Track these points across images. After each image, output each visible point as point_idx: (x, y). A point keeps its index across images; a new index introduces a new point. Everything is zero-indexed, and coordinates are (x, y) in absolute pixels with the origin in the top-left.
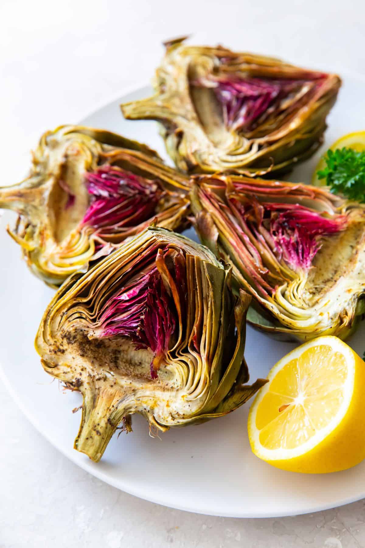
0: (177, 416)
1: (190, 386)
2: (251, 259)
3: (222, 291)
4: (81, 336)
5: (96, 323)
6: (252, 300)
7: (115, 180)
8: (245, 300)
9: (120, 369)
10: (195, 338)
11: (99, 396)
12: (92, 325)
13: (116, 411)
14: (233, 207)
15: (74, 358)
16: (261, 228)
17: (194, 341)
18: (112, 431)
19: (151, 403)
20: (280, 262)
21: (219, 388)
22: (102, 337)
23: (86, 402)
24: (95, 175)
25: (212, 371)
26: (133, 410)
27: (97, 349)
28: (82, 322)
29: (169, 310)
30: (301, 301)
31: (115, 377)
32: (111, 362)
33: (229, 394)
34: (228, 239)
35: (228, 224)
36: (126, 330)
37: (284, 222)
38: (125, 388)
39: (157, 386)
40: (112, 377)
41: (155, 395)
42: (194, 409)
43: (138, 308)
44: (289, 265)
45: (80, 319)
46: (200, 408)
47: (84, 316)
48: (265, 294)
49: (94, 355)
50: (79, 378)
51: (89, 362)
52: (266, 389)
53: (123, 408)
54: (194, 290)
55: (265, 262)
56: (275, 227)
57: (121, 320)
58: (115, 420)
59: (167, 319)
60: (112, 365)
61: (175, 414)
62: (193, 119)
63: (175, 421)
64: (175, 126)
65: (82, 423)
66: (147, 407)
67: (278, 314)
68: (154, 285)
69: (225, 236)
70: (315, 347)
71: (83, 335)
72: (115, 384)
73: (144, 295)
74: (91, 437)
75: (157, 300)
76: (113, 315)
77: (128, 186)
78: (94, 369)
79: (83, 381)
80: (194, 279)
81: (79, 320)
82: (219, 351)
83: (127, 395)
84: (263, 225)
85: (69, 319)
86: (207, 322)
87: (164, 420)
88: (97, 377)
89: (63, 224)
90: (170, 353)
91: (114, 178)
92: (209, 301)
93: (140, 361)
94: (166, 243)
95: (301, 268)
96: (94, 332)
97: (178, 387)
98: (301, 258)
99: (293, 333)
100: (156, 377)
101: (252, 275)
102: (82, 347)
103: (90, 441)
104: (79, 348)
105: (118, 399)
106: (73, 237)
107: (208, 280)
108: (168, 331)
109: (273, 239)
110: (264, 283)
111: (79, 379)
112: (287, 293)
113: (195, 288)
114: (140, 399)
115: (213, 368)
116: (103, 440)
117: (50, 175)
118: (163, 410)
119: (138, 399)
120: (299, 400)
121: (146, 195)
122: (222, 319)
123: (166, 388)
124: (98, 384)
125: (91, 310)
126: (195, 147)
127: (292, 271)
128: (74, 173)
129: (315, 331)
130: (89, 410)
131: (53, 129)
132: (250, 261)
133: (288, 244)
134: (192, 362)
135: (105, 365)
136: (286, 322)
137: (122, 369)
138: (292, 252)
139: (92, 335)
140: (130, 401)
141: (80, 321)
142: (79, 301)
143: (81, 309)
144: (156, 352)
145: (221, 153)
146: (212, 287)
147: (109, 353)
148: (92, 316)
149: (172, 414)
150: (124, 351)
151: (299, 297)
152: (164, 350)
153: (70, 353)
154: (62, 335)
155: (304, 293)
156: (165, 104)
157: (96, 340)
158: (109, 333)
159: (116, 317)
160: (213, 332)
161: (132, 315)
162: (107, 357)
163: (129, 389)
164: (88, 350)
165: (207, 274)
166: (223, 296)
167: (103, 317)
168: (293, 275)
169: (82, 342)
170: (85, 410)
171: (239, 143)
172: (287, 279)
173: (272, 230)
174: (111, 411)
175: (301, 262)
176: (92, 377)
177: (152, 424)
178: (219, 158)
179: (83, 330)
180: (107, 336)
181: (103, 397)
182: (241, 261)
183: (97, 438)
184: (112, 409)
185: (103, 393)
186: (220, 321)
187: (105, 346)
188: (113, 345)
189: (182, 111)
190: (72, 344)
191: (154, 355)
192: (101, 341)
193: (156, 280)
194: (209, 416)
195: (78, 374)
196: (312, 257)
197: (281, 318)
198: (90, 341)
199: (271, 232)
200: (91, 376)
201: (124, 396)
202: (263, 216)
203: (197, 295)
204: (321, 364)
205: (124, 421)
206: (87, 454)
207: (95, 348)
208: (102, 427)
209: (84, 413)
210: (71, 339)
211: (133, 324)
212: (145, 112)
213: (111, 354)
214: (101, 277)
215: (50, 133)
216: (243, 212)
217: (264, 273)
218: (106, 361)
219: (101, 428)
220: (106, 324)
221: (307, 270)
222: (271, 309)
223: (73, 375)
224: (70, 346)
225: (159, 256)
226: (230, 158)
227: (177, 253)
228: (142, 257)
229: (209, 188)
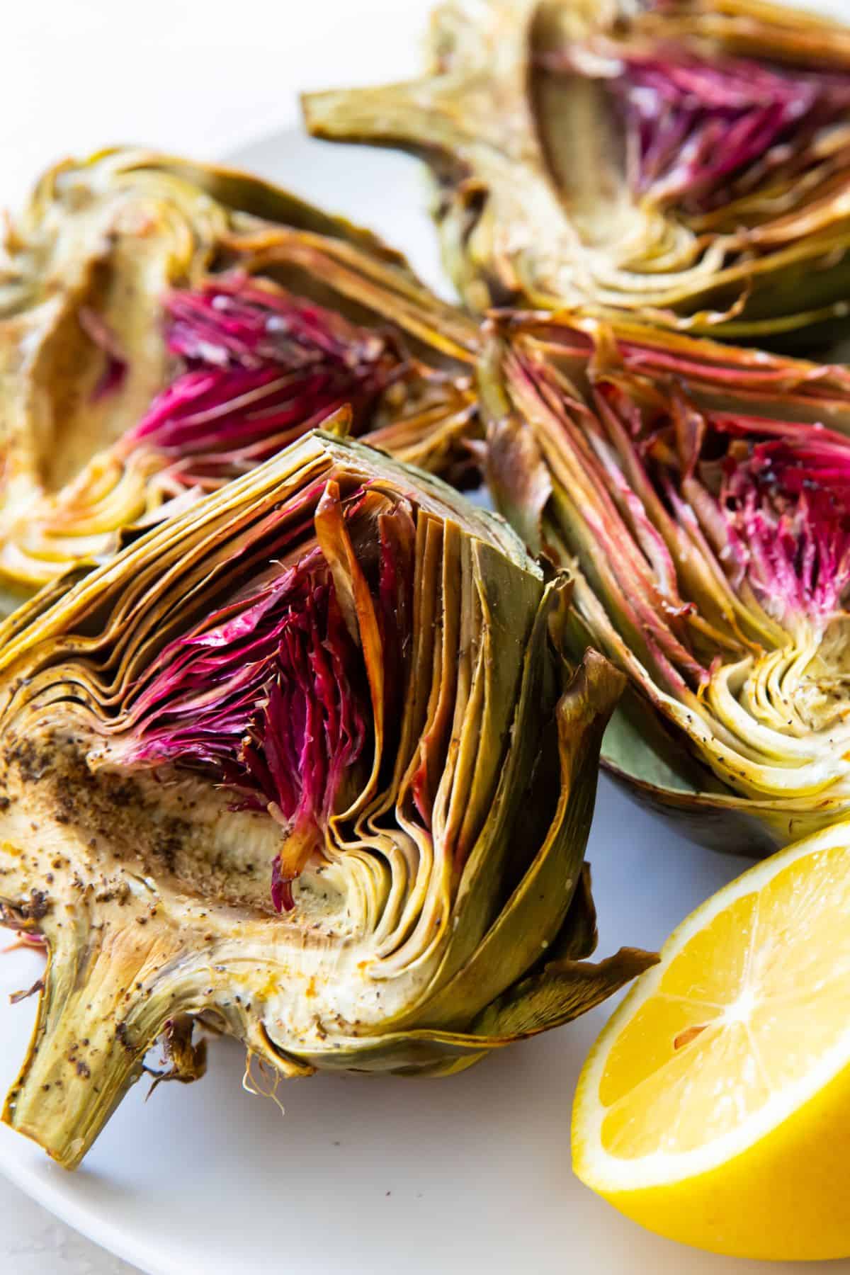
0: (335, 1026)
1: (389, 931)
2: (645, 571)
3: (525, 643)
4: (67, 761)
5: (120, 718)
6: (626, 691)
7: (251, 317)
8: (600, 680)
9: (180, 876)
10: (419, 780)
11: (98, 951)
12: (105, 725)
13: (146, 1000)
14: (608, 413)
15: (35, 828)
16: (690, 484)
17: (417, 789)
18: (127, 1066)
19: (259, 982)
20: (738, 593)
21: (481, 949)
22: (132, 764)
23: (54, 968)
24: (194, 299)
25: (464, 888)
26: (200, 1000)
27: (114, 807)
28: (73, 712)
29: (348, 685)
30: (789, 711)
31: (156, 894)
32: (155, 853)
33: (522, 985)
34: (578, 509)
35: (586, 464)
36: (208, 744)
37: (765, 471)
38: (185, 930)
39: (285, 931)
40: (148, 894)
41: (275, 958)
42: (393, 1005)
43: (251, 673)
44: (764, 602)
45: (69, 703)
46: (411, 1003)
47: (82, 696)
48: (678, 684)
49: (101, 825)
50: (43, 891)
51: (81, 840)
52: (652, 983)
53: (169, 991)
54: (433, 625)
55: (685, 585)
56: (735, 483)
57: (197, 711)
58: (139, 1029)
59: (337, 714)
60: (155, 861)
61: (331, 1021)
62: (526, 157)
63: (327, 1040)
64: (465, 170)
65: (36, 1038)
66: (246, 993)
67: (705, 740)
68: (308, 603)
69: (572, 500)
70: (814, 855)
71: (74, 755)
72: (154, 913)
73: (273, 632)
74: (59, 1083)
75: (311, 651)
76: (174, 695)
77: (291, 335)
78: (95, 866)
79: (55, 900)
80: (436, 593)
81: (67, 705)
82: (491, 829)
83: (186, 952)
84: (697, 476)
85: (33, 703)
86: (462, 727)
87: (294, 1037)
88: (101, 891)
89: (76, 444)
90: (338, 823)
91: (251, 311)
92: (477, 664)
93: (250, 862)
94: (362, 476)
95: (802, 614)
96: (109, 747)
97: (349, 933)
98: (807, 584)
99: (752, 811)
100: (289, 905)
101: (643, 621)
102: (66, 792)
103: (52, 1099)
104: (56, 795)
105: (158, 966)
106: (97, 475)
107: (481, 597)
108: (339, 755)
109: (725, 519)
110: (677, 648)
111: (41, 894)
112: (749, 687)
113: (437, 620)
114: (226, 966)
115: (468, 881)
116: (96, 1094)
117: (54, 287)
118: (295, 1004)
119: (220, 966)
120: (740, 1011)
121: (346, 370)
122: (514, 730)
123: (313, 938)
124: (101, 914)
125: (107, 677)
126: (519, 238)
127: (772, 623)
128: (131, 291)
129: (820, 806)
130: (60, 994)
131: (82, 152)
132: (641, 576)
133: (768, 541)
134: (401, 855)
135: (135, 857)
136: (728, 767)
137: (186, 876)
138: (782, 563)
139: (101, 757)
140: (196, 972)
141: (69, 710)
142: (73, 646)
143: (74, 672)
144: (294, 819)
145: (603, 265)
146: (492, 621)
147: (155, 825)
148: (107, 696)
149: (321, 1022)
150: (201, 824)
151: (782, 698)
152: (319, 814)
153: (26, 809)
154: (7, 752)
155: (802, 687)
156: (442, 105)
157: (114, 776)
158: (153, 749)
159: (181, 702)
160: (478, 764)
161: (233, 697)
162: (144, 835)
163: (197, 933)
164: (85, 805)
165: (478, 579)
166: (527, 659)
167: (141, 703)
168: (776, 636)
169: (67, 778)
170: (50, 994)
171: (663, 240)
172: (752, 644)
173: (724, 494)
174: (132, 1001)
175: (807, 597)
176: (83, 890)
177: (256, 1048)
178: (592, 276)
179: (75, 741)
180: (147, 763)
181: (110, 956)
182: (612, 579)
183: (76, 1086)
184: (136, 995)
185: (112, 942)
186: (509, 735)
187: (141, 803)
188: (167, 798)
189: (494, 132)
190: (37, 781)
191: (287, 828)
192: (130, 780)
193: (314, 589)
195: (43, 877)
196: (842, 581)
197: (714, 754)
198: (93, 779)
199: (723, 500)
200: (82, 887)
201: (177, 954)
202: (698, 445)
203: (441, 642)
204: (823, 899)
205: (169, 1033)
206: (42, 1144)
207: (110, 804)
208: (96, 1050)
209: (45, 1003)
210: (35, 764)
211: (231, 726)
212: (371, 120)
213: (158, 830)
214: (147, 576)
215: (70, 166)
216: (637, 427)
217: (675, 611)
218: (138, 846)
219: (92, 1054)
220: (148, 721)
221: (821, 622)
222: (684, 723)
223: (25, 880)
224: (30, 786)
225: (328, 502)
226: (626, 281)
227: (391, 505)
228: (281, 516)
229: (538, 350)
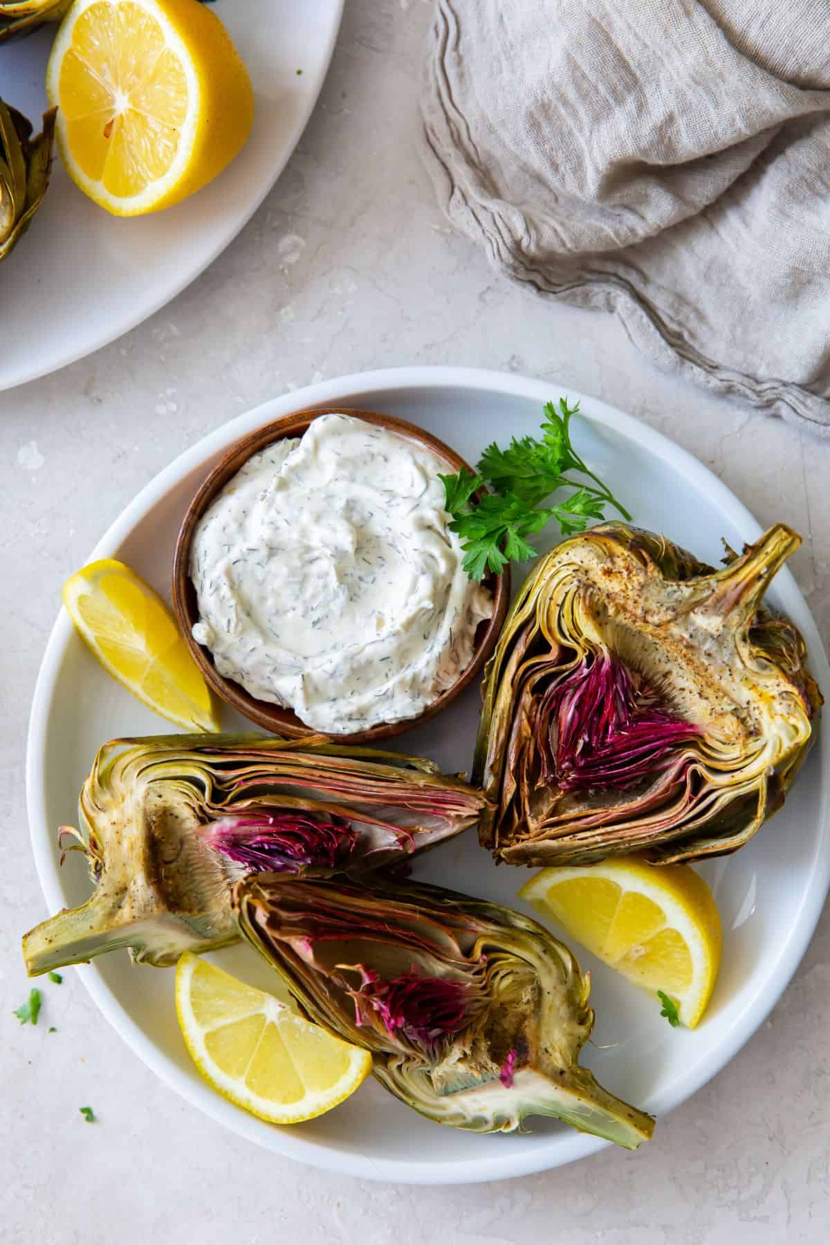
33: (26, 165)
52: (63, 119)
70: (83, 16)
120: (122, 104)
194: (27, 215)
204: (111, 34)
